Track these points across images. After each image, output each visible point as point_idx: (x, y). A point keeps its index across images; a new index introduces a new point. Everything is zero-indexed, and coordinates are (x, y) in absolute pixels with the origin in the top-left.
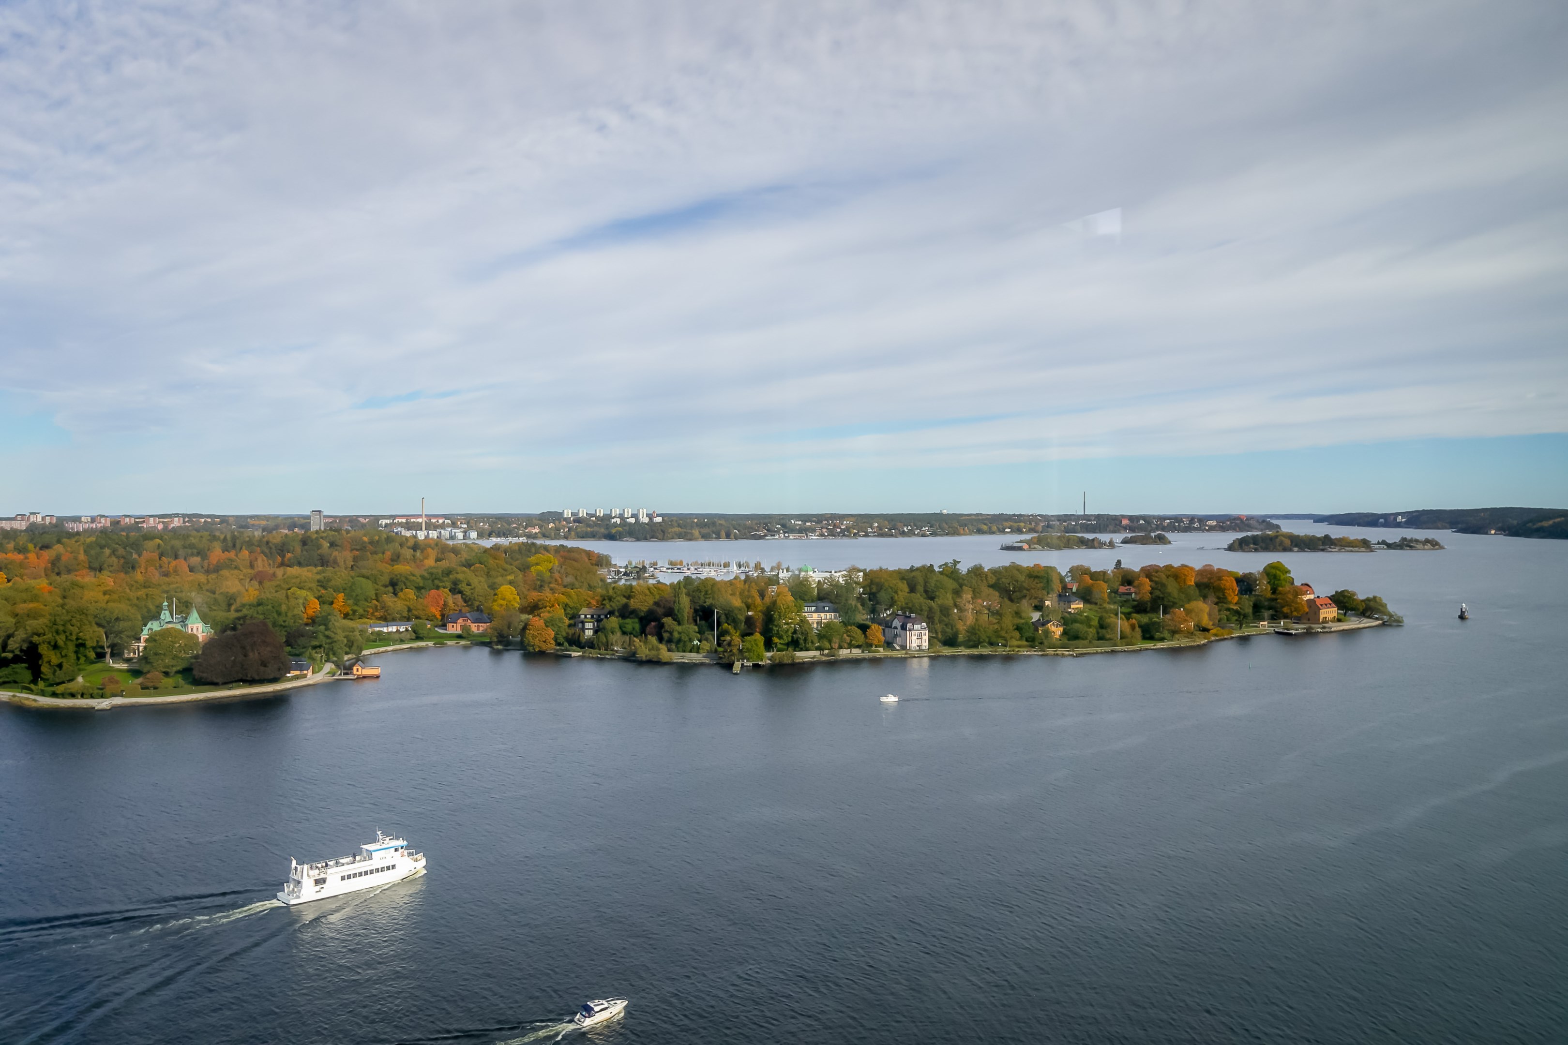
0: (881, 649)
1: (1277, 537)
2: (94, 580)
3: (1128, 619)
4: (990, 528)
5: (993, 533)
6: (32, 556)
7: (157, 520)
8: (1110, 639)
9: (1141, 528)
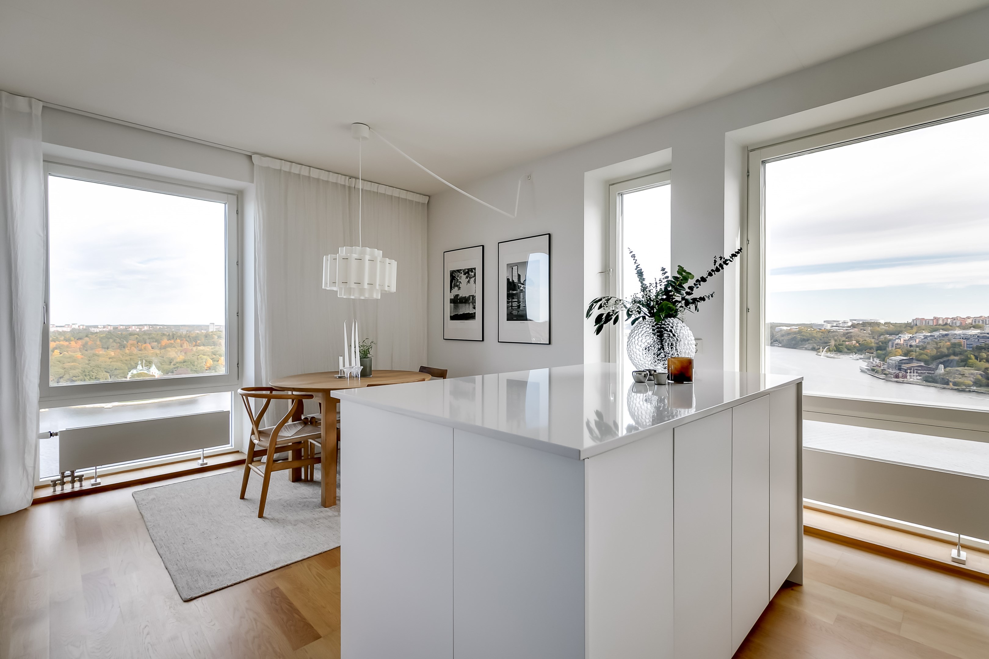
2: (104, 353)
6: (73, 343)
7: (136, 327)
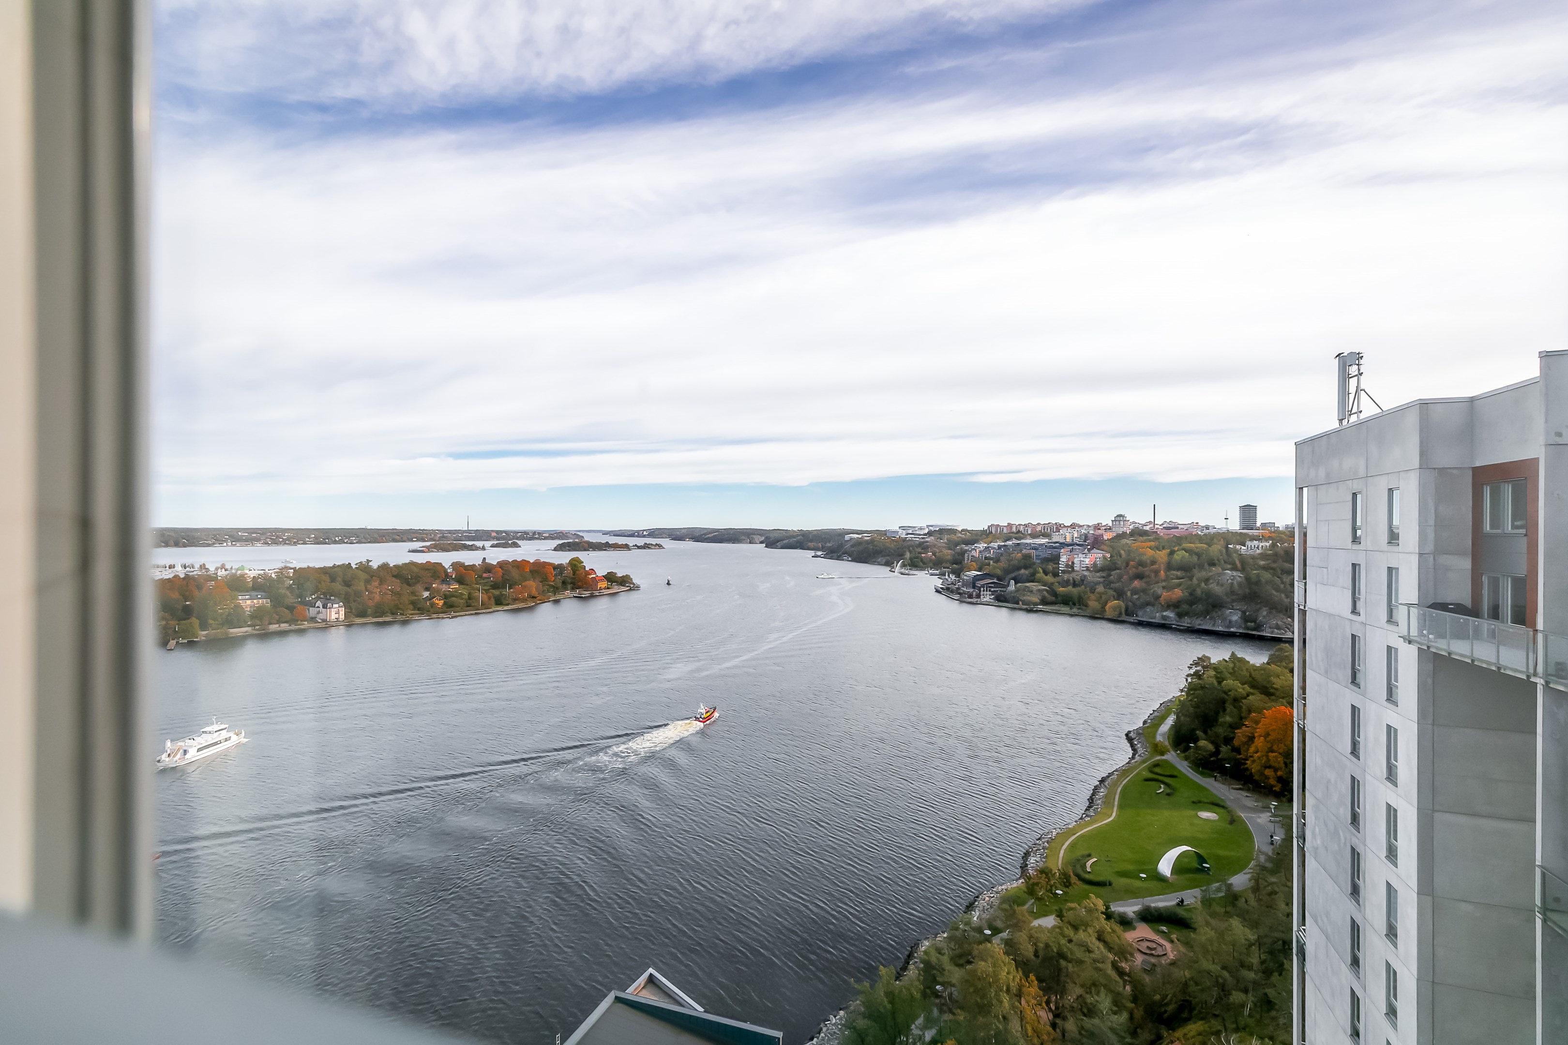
0: (306, 623)
1: (581, 543)
3: (487, 593)
4: (402, 538)
5: (404, 541)
8: (474, 606)
9: (503, 538)
